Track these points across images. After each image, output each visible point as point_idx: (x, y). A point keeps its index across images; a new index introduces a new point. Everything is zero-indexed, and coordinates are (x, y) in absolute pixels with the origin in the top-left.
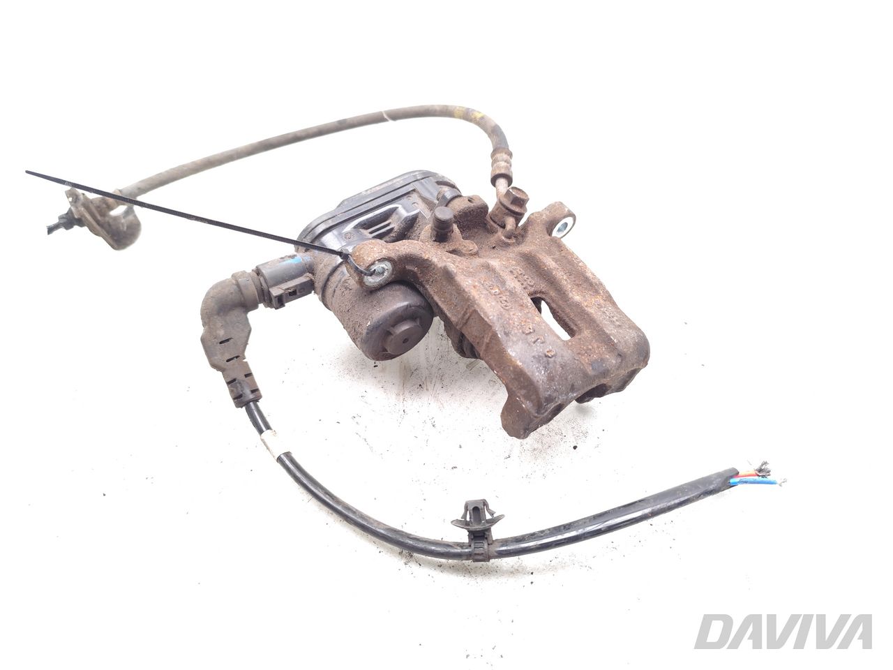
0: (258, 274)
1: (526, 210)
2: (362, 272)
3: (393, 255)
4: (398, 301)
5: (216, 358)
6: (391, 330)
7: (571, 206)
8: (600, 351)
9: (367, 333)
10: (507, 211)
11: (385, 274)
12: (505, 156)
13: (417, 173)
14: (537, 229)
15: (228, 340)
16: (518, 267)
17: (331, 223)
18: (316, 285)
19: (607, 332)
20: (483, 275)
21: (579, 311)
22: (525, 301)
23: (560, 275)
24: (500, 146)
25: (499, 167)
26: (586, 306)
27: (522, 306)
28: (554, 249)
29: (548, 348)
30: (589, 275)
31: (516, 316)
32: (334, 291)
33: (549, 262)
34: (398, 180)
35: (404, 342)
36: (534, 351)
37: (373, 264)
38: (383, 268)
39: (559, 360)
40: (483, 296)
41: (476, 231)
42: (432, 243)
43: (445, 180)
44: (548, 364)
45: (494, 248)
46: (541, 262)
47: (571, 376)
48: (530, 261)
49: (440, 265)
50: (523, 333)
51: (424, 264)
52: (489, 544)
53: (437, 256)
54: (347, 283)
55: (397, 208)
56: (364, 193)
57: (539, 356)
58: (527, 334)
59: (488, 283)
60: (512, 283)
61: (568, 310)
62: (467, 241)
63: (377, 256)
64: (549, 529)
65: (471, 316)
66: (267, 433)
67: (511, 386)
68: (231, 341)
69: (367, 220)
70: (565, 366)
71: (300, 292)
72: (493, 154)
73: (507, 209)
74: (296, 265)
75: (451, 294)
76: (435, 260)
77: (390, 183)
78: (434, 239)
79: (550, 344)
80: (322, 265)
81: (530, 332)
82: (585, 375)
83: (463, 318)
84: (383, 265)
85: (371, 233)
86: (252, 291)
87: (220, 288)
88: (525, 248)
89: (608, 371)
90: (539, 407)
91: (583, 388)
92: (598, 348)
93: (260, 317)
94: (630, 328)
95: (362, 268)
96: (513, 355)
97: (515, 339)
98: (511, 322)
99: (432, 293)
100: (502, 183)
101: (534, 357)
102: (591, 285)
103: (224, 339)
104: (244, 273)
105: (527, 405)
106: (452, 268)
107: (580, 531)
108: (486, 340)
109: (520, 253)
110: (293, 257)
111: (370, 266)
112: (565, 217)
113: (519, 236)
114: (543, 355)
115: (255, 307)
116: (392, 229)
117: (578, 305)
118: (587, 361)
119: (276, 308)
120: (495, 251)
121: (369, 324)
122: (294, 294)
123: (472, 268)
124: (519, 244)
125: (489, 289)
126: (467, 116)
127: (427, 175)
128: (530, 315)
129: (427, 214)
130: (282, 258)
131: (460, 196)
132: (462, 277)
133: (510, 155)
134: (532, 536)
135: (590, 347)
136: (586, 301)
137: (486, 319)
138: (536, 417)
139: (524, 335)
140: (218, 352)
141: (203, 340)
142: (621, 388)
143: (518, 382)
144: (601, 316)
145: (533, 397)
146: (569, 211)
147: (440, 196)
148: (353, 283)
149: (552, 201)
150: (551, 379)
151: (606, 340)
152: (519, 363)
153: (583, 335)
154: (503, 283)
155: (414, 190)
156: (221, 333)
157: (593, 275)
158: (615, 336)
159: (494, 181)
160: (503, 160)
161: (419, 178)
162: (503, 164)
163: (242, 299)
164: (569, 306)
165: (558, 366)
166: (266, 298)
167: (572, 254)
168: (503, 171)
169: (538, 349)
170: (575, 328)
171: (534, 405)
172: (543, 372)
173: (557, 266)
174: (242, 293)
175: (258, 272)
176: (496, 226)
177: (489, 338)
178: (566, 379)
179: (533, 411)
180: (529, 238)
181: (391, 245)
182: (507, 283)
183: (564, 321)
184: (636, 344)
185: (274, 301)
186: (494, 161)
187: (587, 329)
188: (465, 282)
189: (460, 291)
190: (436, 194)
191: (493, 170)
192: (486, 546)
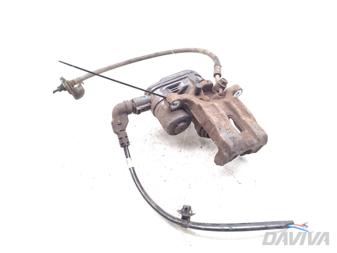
0: (132, 102)
1: (226, 87)
2: (170, 104)
3: (181, 99)
4: (181, 115)
5: (116, 130)
6: (177, 125)
7: (241, 86)
8: (251, 138)
9: (169, 125)
10: (220, 86)
11: (177, 105)
12: (219, 67)
13: (188, 71)
14: (229, 93)
15: (121, 124)
16: (223, 106)
17: (158, 86)
18: (152, 107)
19: (254, 131)
20: (211, 108)
21: (244, 123)
22: (226, 118)
23: (238, 110)
24: (217, 63)
25: (217, 71)
26: (247, 122)
27: (225, 120)
28: (236, 101)
29: (234, 135)
30: (248, 111)
31: (223, 123)
32: (158, 110)
33: (234, 105)
34: (182, 73)
35: (181, 129)
36: (229, 136)
37: (174, 101)
38: (177, 103)
39: (238, 139)
40: (212, 115)
41: (208, 92)
42: (194, 95)
43: (198, 74)
44: (234, 140)
45: (214, 99)
46: (232, 105)
47: (242, 145)
48: (228, 105)
49: (197, 103)
50: (226, 129)
51: (191, 103)
52: (187, 222)
53: (196, 100)
54: (163, 107)
55: (181, 82)
56: (170, 77)
57: (231, 138)
58: (227, 130)
59: (213, 111)
60: (222, 112)
61: (240, 123)
62: (206, 96)
63: (176, 99)
64: (211, 224)
65: (207, 121)
66: (129, 158)
67: (220, 147)
68: (122, 124)
69: (170, 86)
70: (240, 141)
71: (146, 109)
72: (215, 66)
73: (220, 85)
74: (145, 100)
75: (200, 114)
76: (195, 101)
77: (179, 74)
78: (194, 94)
79: (235, 134)
80: (154, 100)
81: (228, 129)
82: (246, 145)
83: (204, 122)
84: (178, 102)
85: (171, 91)
86: (130, 108)
87: (119, 106)
88: (226, 100)
89: (254, 145)
90: (230, 155)
91: (245, 150)
92: (250, 136)
93: (132, 117)
94: (261, 130)
95: (171, 102)
96: (222, 136)
97: (223, 131)
98: (221, 125)
99: (193, 113)
100: (217, 76)
101: (229, 138)
102: (249, 115)
103: (120, 123)
104: (128, 101)
105: (225, 154)
106: (201, 104)
107: (221, 228)
108: (212, 130)
109: (224, 102)
110: (145, 97)
111: (174, 102)
112: (239, 90)
113: (223, 95)
114: (232, 137)
115: (131, 113)
116: (179, 90)
117: (244, 121)
118: (247, 141)
119: (137, 114)
120: (215, 100)
121: (170, 122)
122: (144, 110)
123: (208, 105)
124: (223, 98)
125: (214, 113)
126: (204, 52)
127: (192, 72)
128: (228, 123)
129: (191, 85)
130: (141, 97)
131: (204, 80)
132: (205, 108)
133: (221, 67)
134: (204, 224)
135: (248, 136)
136: (247, 120)
137: (213, 123)
138: (228, 158)
139: (226, 130)
140: (117, 128)
141: (112, 123)
142: (256, 151)
143: (223, 146)
144: (252, 125)
145: (229, 151)
146: (241, 88)
147: (197, 80)
148: (166, 107)
149: (235, 84)
150: (235, 146)
151: (253, 134)
152: (224, 139)
153: (245, 132)
154: (219, 111)
155: (187, 77)
156: (119, 121)
157: (249, 111)
158: (257, 133)
159: (215, 76)
160: (218, 68)
161: (189, 73)
162: (218, 70)
163: (127, 110)
164: (241, 121)
165: (237, 141)
166: (134, 110)
167: (242, 103)
168: (218, 72)
169: (231, 135)
170: (242, 129)
171: (228, 154)
172: (232, 143)
173: (237, 107)
174: (127, 108)
175: (132, 101)
176: (216, 91)
177: (213, 130)
178: (240, 146)
179: (228, 156)
180: (227, 96)
181: (180, 95)
182: (220, 111)
183: (239, 126)
184: (264, 136)
185: (137, 112)
186: (215, 69)
187: (247, 129)
188: (206, 110)
189: (203, 112)
190: (195, 79)
191: (214, 72)
192: (186, 223)
